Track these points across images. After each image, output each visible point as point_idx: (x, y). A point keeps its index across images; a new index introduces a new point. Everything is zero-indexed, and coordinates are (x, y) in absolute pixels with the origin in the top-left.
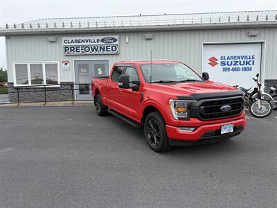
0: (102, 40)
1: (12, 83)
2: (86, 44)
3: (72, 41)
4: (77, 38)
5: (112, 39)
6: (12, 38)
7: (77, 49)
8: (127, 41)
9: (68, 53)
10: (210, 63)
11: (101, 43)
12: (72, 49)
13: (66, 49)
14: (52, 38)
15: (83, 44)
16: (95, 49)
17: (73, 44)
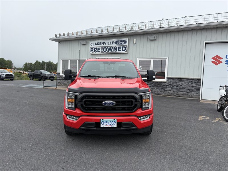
0: (116, 43)
1: (59, 73)
2: (104, 45)
3: (96, 44)
4: (99, 41)
5: (123, 41)
6: (62, 43)
7: (98, 50)
8: (135, 43)
9: (93, 52)
10: (212, 62)
11: (115, 45)
12: (95, 49)
13: (91, 49)
14: (84, 42)
15: (102, 46)
16: (110, 49)
17: (96, 46)
